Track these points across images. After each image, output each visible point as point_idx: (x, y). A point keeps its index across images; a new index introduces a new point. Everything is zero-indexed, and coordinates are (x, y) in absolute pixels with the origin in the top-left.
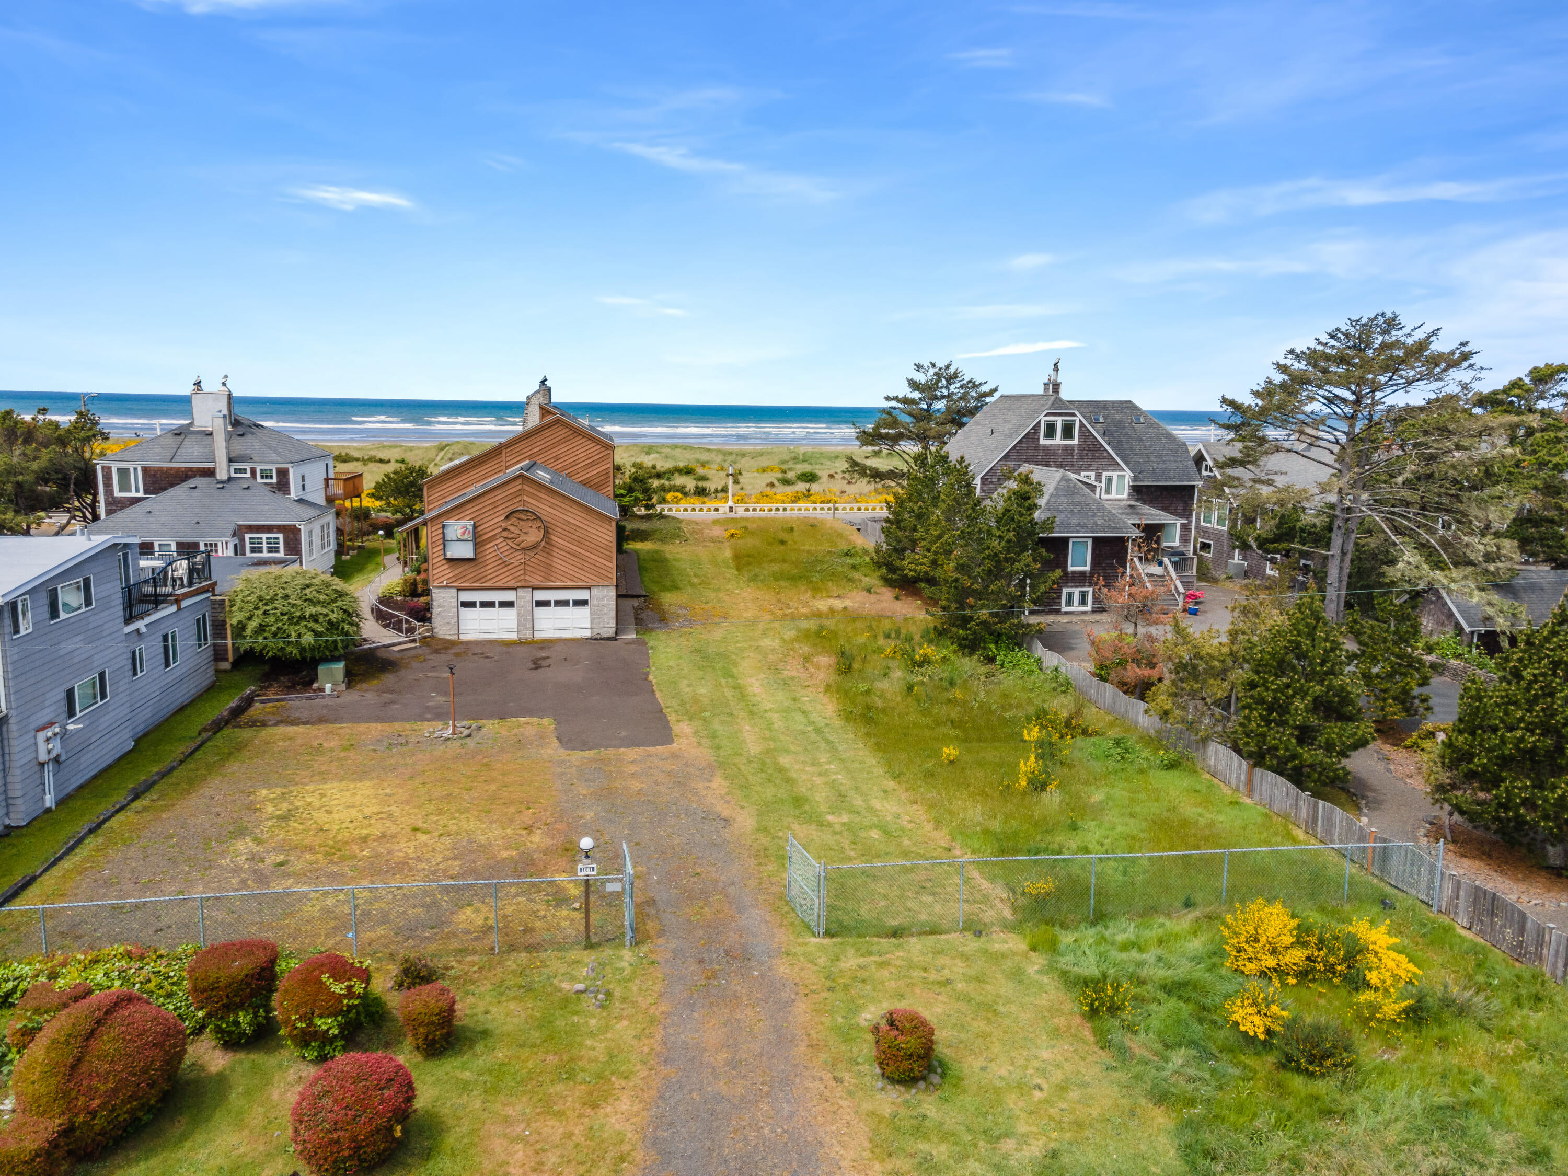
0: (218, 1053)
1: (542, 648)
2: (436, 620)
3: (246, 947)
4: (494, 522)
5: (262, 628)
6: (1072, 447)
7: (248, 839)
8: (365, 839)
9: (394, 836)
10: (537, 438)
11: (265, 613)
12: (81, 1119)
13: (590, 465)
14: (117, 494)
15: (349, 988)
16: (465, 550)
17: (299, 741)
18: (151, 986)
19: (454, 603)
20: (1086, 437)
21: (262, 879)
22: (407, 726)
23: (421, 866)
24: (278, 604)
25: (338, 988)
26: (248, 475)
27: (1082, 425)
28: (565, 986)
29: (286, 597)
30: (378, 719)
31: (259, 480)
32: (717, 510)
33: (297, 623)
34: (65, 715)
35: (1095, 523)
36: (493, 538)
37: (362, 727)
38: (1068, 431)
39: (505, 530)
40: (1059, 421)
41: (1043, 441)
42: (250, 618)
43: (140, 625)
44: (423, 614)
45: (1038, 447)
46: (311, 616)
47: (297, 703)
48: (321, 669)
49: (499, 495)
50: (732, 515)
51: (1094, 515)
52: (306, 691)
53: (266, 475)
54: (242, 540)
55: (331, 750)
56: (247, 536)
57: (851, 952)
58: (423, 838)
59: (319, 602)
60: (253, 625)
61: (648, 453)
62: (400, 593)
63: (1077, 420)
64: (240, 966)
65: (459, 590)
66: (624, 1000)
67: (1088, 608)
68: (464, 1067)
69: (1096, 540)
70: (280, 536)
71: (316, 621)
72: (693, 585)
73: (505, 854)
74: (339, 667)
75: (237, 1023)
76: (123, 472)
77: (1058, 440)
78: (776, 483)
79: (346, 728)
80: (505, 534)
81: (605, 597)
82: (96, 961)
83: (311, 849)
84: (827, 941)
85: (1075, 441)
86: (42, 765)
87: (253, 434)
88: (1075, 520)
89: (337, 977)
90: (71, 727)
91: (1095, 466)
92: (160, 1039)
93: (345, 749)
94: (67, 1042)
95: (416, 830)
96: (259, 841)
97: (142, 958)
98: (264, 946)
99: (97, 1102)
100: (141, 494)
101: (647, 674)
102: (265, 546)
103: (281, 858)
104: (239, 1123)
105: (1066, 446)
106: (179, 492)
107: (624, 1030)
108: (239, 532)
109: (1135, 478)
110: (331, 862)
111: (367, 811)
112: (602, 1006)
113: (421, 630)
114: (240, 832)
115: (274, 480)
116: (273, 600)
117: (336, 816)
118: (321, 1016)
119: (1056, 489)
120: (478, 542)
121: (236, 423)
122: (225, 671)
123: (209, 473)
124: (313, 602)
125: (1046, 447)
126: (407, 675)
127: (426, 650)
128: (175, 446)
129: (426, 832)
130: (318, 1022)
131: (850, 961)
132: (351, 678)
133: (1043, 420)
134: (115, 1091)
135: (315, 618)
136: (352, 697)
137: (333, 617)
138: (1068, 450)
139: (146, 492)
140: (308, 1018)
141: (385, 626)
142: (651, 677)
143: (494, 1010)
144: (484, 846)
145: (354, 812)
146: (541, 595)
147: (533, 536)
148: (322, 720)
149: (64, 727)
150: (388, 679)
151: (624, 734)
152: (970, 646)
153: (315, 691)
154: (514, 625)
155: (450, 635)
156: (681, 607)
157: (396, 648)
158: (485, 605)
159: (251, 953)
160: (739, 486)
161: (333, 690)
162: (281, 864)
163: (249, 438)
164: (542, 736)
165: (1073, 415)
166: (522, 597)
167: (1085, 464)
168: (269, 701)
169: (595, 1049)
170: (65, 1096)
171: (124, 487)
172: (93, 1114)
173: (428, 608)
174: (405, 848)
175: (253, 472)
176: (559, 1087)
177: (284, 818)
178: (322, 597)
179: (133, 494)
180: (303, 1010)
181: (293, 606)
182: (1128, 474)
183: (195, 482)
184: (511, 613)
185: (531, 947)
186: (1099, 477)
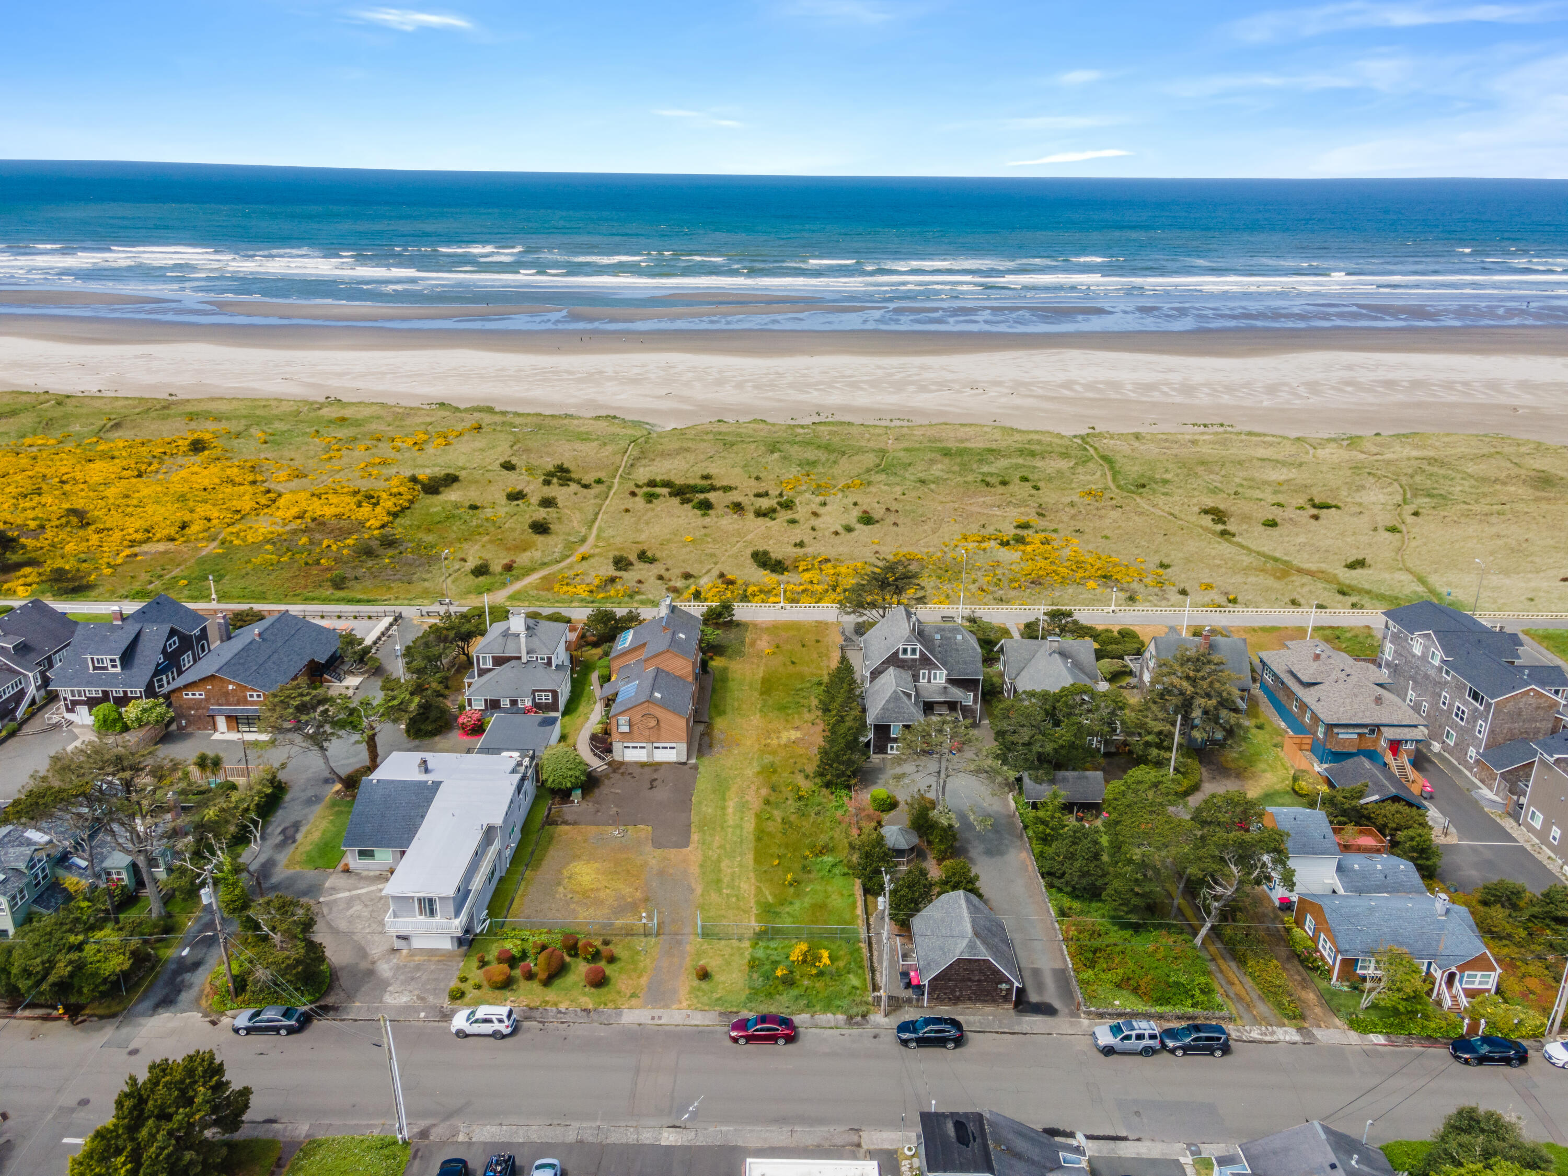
0: (571, 960)
1: (657, 764)
2: (614, 753)
4: (637, 718)
5: (554, 780)
6: (916, 658)
8: (592, 890)
9: (600, 889)
11: (554, 775)
12: (545, 968)
13: (682, 668)
14: (482, 667)
16: (625, 729)
19: (622, 747)
20: (923, 655)
22: (603, 828)
23: (606, 902)
24: (559, 771)
26: (535, 659)
27: (921, 649)
28: (638, 947)
30: (594, 822)
31: (540, 662)
32: (774, 606)
33: (565, 779)
35: (904, 717)
36: (637, 724)
37: (588, 827)
38: (914, 651)
40: (909, 647)
41: (901, 656)
45: (898, 659)
46: (569, 776)
47: (568, 812)
48: (573, 795)
49: (639, 708)
50: (783, 614)
51: (905, 712)
52: (569, 808)
53: (542, 659)
54: (535, 696)
55: (580, 842)
56: (537, 694)
57: (706, 944)
58: (607, 890)
62: (600, 732)
63: (919, 647)
65: (623, 742)
66: (650, 952)
68: (615, 967)
69: (904, 725)
70: (550, 694)
72: (733, 709)
74: (579, 792)
76: (484, 658)
77: (909, 656)
78: (840, 531)
79: (583, 827)
80: (641, 722)
81: (683, 746)
83: (578, 892)
84: (702, 940)
85: (918, 656)
87: (536, 635)
88: (894, 715)
91: (928, 667)
92: (555, 953)
93: (584, 842)
95: (605, 886)
100: (491, 667)
102: (544, 697)
104: (574, 975)
106: (506, 670)
107: (648, 961)
108: (534, 692)
109: (948, 675)
110: (584, 899)
111: (592, 876)
112: (645, 954)
113: (609, 757)
114: (559, 883)
115: (545, 661)
116: (556, 770)
120: (630, 725)
121: (528, 630)
123: (519, 658)
124: (570, 769)
125: (902, 659)
126: (604, 787)
127: (612, 769)
128: (504, 643)
129: (608, 888)
131: (705, 947)
132: (583, 792)
133: (901, 647)
135: (571, 776)
136: (584, 804)
137: (577, 774)
138: (914, 660)
139: (494, 665)
141: (595, 755)
142: (693, 797)
143: (622, 953)
146: (656, 745)
147: (653, 723)
148: (575, 822)
150: (597, 790)
151: (675, 839)
153: (571, 802)
154: (645, 755)
155: (620, 759)
156: (722, 732)
157: (599, 770)
158: (634, 748)
161: (577, 804)
162: (572, 898)
163: (534, 638)
164: (646, 836)
165: (917, 645)
166: (649, 746)
167: (923, 667)
168: (557, 808)
169: (641, 965)
171: (484, 661)
172: (547, 967)
173: (610, 747)
174: (602, 894)
175: (537, 657)
176: (632, 972)
177: (570, 878)
179: (488, 666)
181: (564, 772)
182: (945, 672)
183: (513, 663)
184: (644, 751)
185: (632, 935)
186: (930, 673)
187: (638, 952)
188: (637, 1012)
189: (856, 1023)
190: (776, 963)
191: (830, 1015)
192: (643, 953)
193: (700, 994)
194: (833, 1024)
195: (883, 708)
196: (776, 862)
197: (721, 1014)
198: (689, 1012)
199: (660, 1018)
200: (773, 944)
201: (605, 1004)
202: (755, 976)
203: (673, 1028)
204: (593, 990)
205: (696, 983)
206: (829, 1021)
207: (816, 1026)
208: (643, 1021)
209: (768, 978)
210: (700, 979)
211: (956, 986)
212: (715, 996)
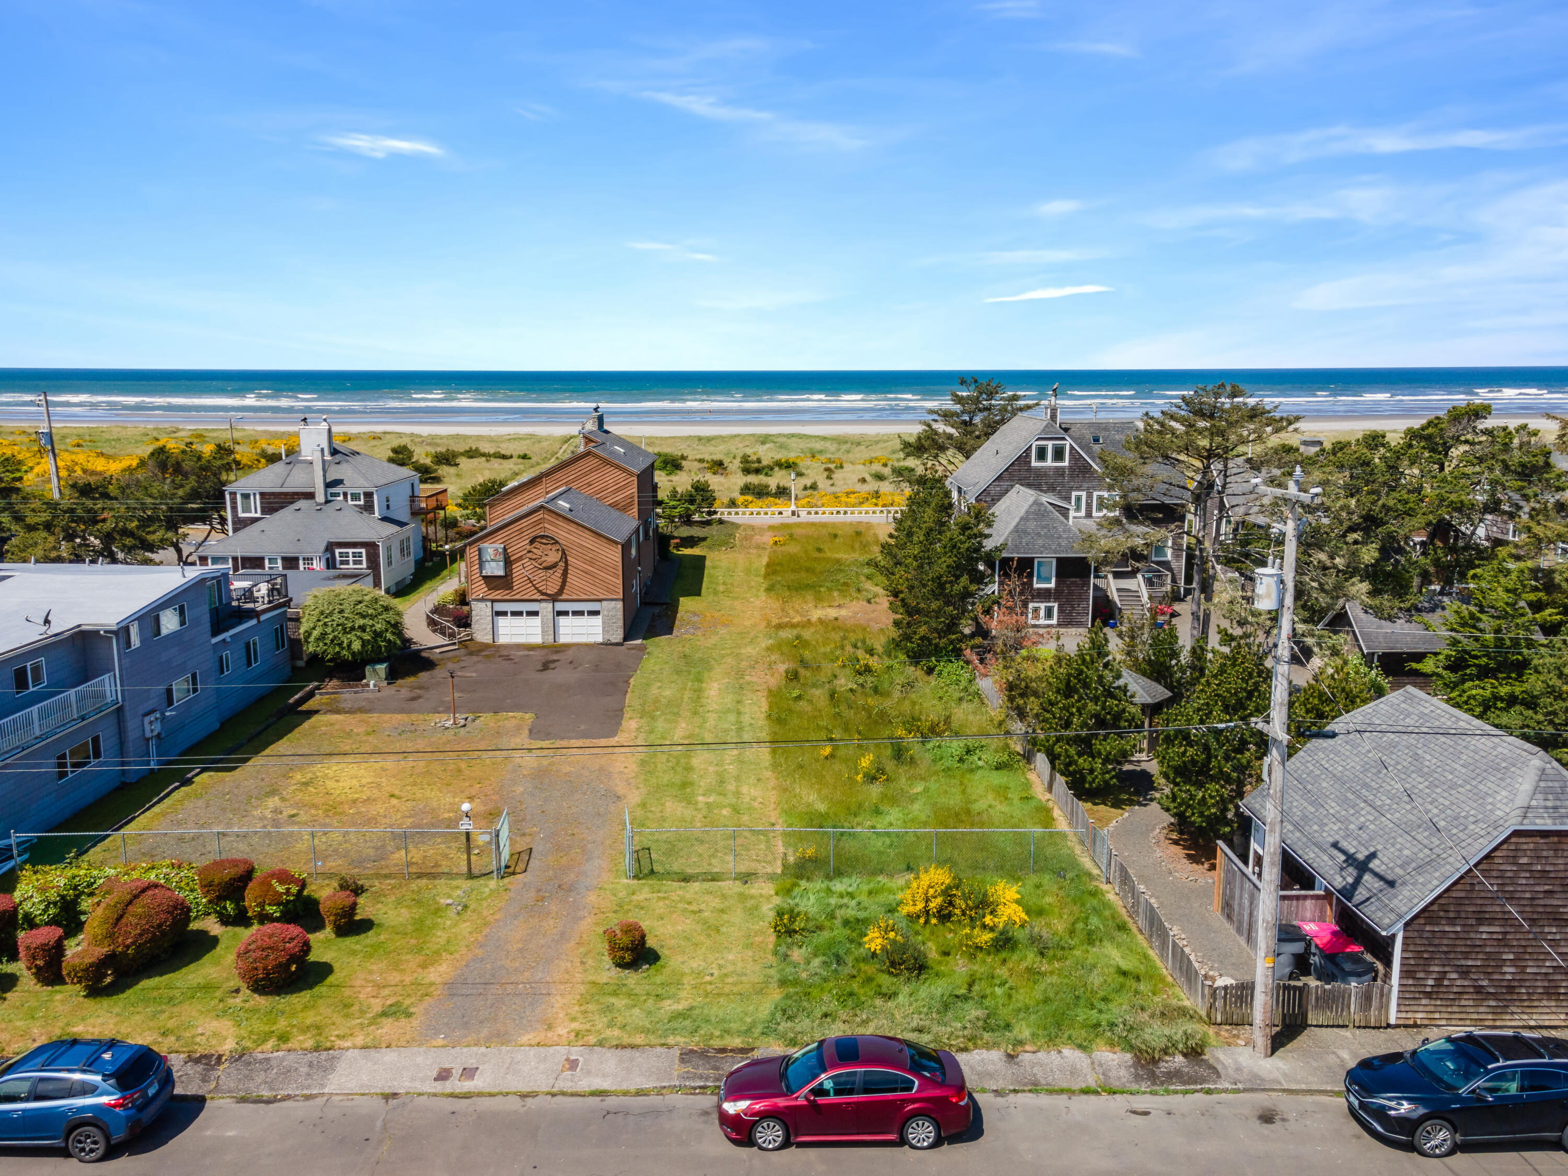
0: (217, 926)
1: (557, 652)
2: (475, 626)
3: (234, 863)
4: (520, 546)
5: (323, 635)
6: (1063, 468)
7: (277, 798)
8: (355, 801)
9: (375, 800)
10: (572, 467)
11: (325, 624)
12: (120, 949)
13: (618, 490)
14: (241, 515)
15: (288, 890)
16: (497, 569)
17: (337, 727)
18: (182, 884)
19: (488, 611)
20: (1077, 460)
21: (276, 823)
22: (421, 717)
23: (384, 821)
24: (336, 616)
25: (281, 889)
26: (341, 498)
27: (1072, 448)
28: (442, 901)
29: (341, 611)
30: (402, 711)
31: (350, 502)
32: (780, 513)
33: (349, 633)
34: (165, 704)
35: (1059, 545)
36: (520, 558)
37: (387, 717)
38: (1059, 454)
39: (529, 552)
40: (1050, 445)
41: (1034, 463)
42: (314, 628)
43: (226, 635)
44: (464, 622)
45: (1030, 469)
46: (360, 627)
47: (348, 696)
48: (368, 669)
49: (524, 523)
50: (795, 519)
51: (1060, 537)
52: (357, 686)
53: (355, 497)
54: (333, 554)
55: (358, 734)
56: (337, 551)
57: (646, 889)
58: (394, 801)
59: (368, 615)
60: (316, 633)
61: (763, 443)
62: (453, 602)
63: (1068, 443)
64: (228, 873)
65: (493, 601)
66: (474, 911)
67: (1054, 621)
68: (357, 943)
69: (1059, 560)
70: (363, 551)
71: (364, 631)
72: (716, 593)
73: (446, 815)
74: (382, 668)
75: (225, 908)
76: (245, 497)
77: (1049, 462)
78: (868, 478)
79: (374, 717)
80: (529, 555)
81: (615, 609)
82: (153, 868)
83: (315, 806)
84: (636, 881)
85: (1066, 463)
86: (148, 740)
87: (347, 461)
88: (1040, 542)
89: (281, 882)
90: (168, 714)
91: (1085, 485)
92: (171, 909)
93: (368, 734)
94: (115, 906)
95: (392, 796)
96: (283, 799)
97: (179, 867)
98: (245, 862)
99: (130, 940)
100: (258, 515)
101: (631, 677)
102: (351, 559)
103: (295, 812)
104: (217, 963)
105: (1057, 468)
106: (286, 514)
107: (465, 927)
108: (331, 547)
110: (327, 816)
111: (364, 781)
112: (458, 913)
113: (463, 634)
114: (273, 793)
115: (362, 502)
116: (331, 614)
117: (341, 784)
118: (270, 905)
119: (1027, 512)
120: (507, 562)
121: (334, 452)
122: (300, 668)
123: (310, 496)
124: (362, 616)
125: (1037, 469)
126: (440, 673)
127: (463, 651)
128: (285, 473)
129: (399, 798)
130: (267, 908)
132: (393, 676)
133: (1036, 444)
134: (141, 935)
135: (363, 628)
136: (390, 691)
137: (378, 627)
138: (1060, 472)
139: (263, 512)
140: (262, 905)
141: (434, 631)
142: (632, 680)
143: (390, 912)
144: (433, 810)
145: (354, 782)
146: (560, 606)
147: (553, 557)
148: (362, 710)
149: (163, 714)
150: (424, 676)
151: (583, 728)
152: (916, 657)
153: (363, 686)
154: (539, 631)
155: (486, 639)
156: (695, 614)
157: (438, 651)
158: (515, 614)
159: (237, 866)
160: (831, 482)
161: (375, 686)
162: (293, 816)
163: (344, 466)
164: (518, 728)
165: (1064, 439)
166: (546, 608)
167: (1076, 485)
168: (327, 693)
169: (441, 937)
170: (110, 936)
171: (246, 509)
172: (128, 947)
173: (468, 616)
174: (378, 809)
175: (345, 494)
176: (409, 957)
177: (306, 784)
178: (370, 611)
179: (253, 515)
180: (259, 900)
181: (347, 619)
183: (302, 504)
184: (536, 621)
185: (433, 876)
186: (1090, 496)
187: (438, 911)
188: (390, 1056)
189: (1175, 1075)
190: (858, 926)
191: (1071, 1054)
192: (451, 913)
193: (619, 1002)
194: (1091, 1081)
195: (1016, 530)
196: (828, 750)
197: (687, 1056)
198: (576, 1053)
199: (469, 1073)
200: (839, 886)
201: (283, 1038)
202: (797, 954)
203: (514, 1104)
204: (262, 1001)
205: (608, 973)
206: (1074, 1072)
207: (1035, 1087)
208: (402, 1085)
209: (839, 960)
210: (622, 965)
211: (1503, 942)
212: (669, 1006)
